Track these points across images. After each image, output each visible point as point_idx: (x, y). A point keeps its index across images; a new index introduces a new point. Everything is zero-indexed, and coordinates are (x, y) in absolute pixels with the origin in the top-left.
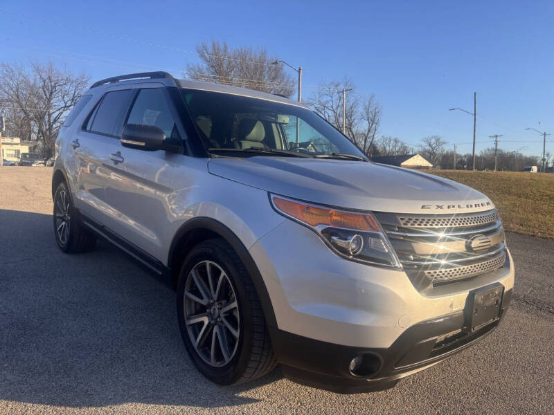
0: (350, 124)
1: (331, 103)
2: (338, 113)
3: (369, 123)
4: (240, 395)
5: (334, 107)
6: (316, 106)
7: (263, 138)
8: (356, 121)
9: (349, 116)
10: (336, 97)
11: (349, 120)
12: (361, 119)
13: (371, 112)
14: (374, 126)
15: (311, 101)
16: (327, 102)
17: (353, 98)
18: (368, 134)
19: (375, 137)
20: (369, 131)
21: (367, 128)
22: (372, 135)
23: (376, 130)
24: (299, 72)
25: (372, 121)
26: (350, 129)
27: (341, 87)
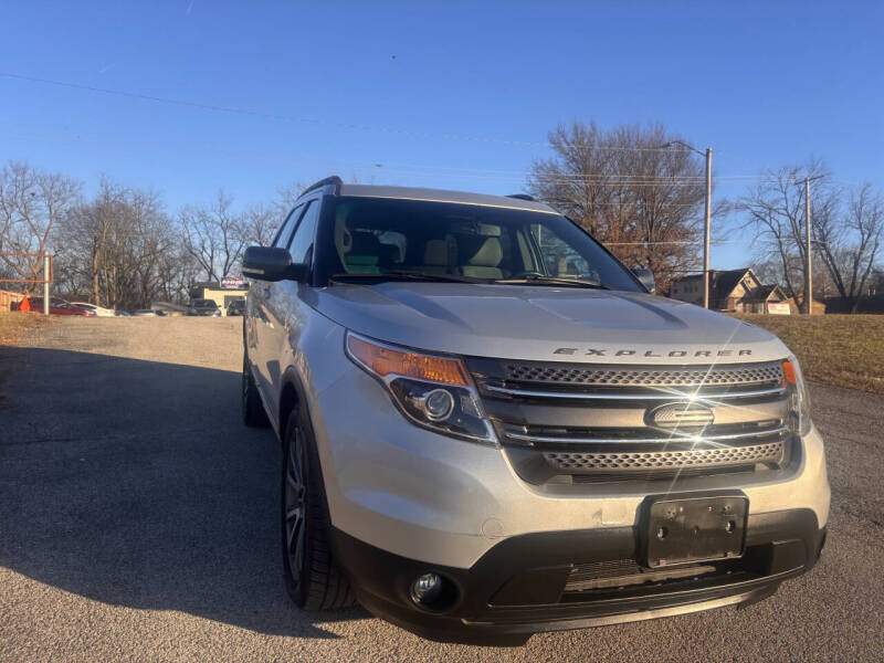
0: (823, 238)
1: (783, 202)
2: (798, 218)
3: (863, 234)
4: (319, 626)
5: (790, 210)
6: (754, 209)
7: (498, 261)
8: (835, 231)
9: (820, 221)
10: (792, 191)
11: (821, 231)
12: (846, 227)
13: (867, 214)
14: (873, 238)
15: (745, 202)
16: (776, 201)
17: (827, 191)
18: (861, 253)
19: (875, 258)
20: (863, 247)
21: (858, 242)
22: (869, 254)
23: (877, 245)
24: (707, 156)
25: (868, 229)
26: (824, 245)
27: (803, 174)
